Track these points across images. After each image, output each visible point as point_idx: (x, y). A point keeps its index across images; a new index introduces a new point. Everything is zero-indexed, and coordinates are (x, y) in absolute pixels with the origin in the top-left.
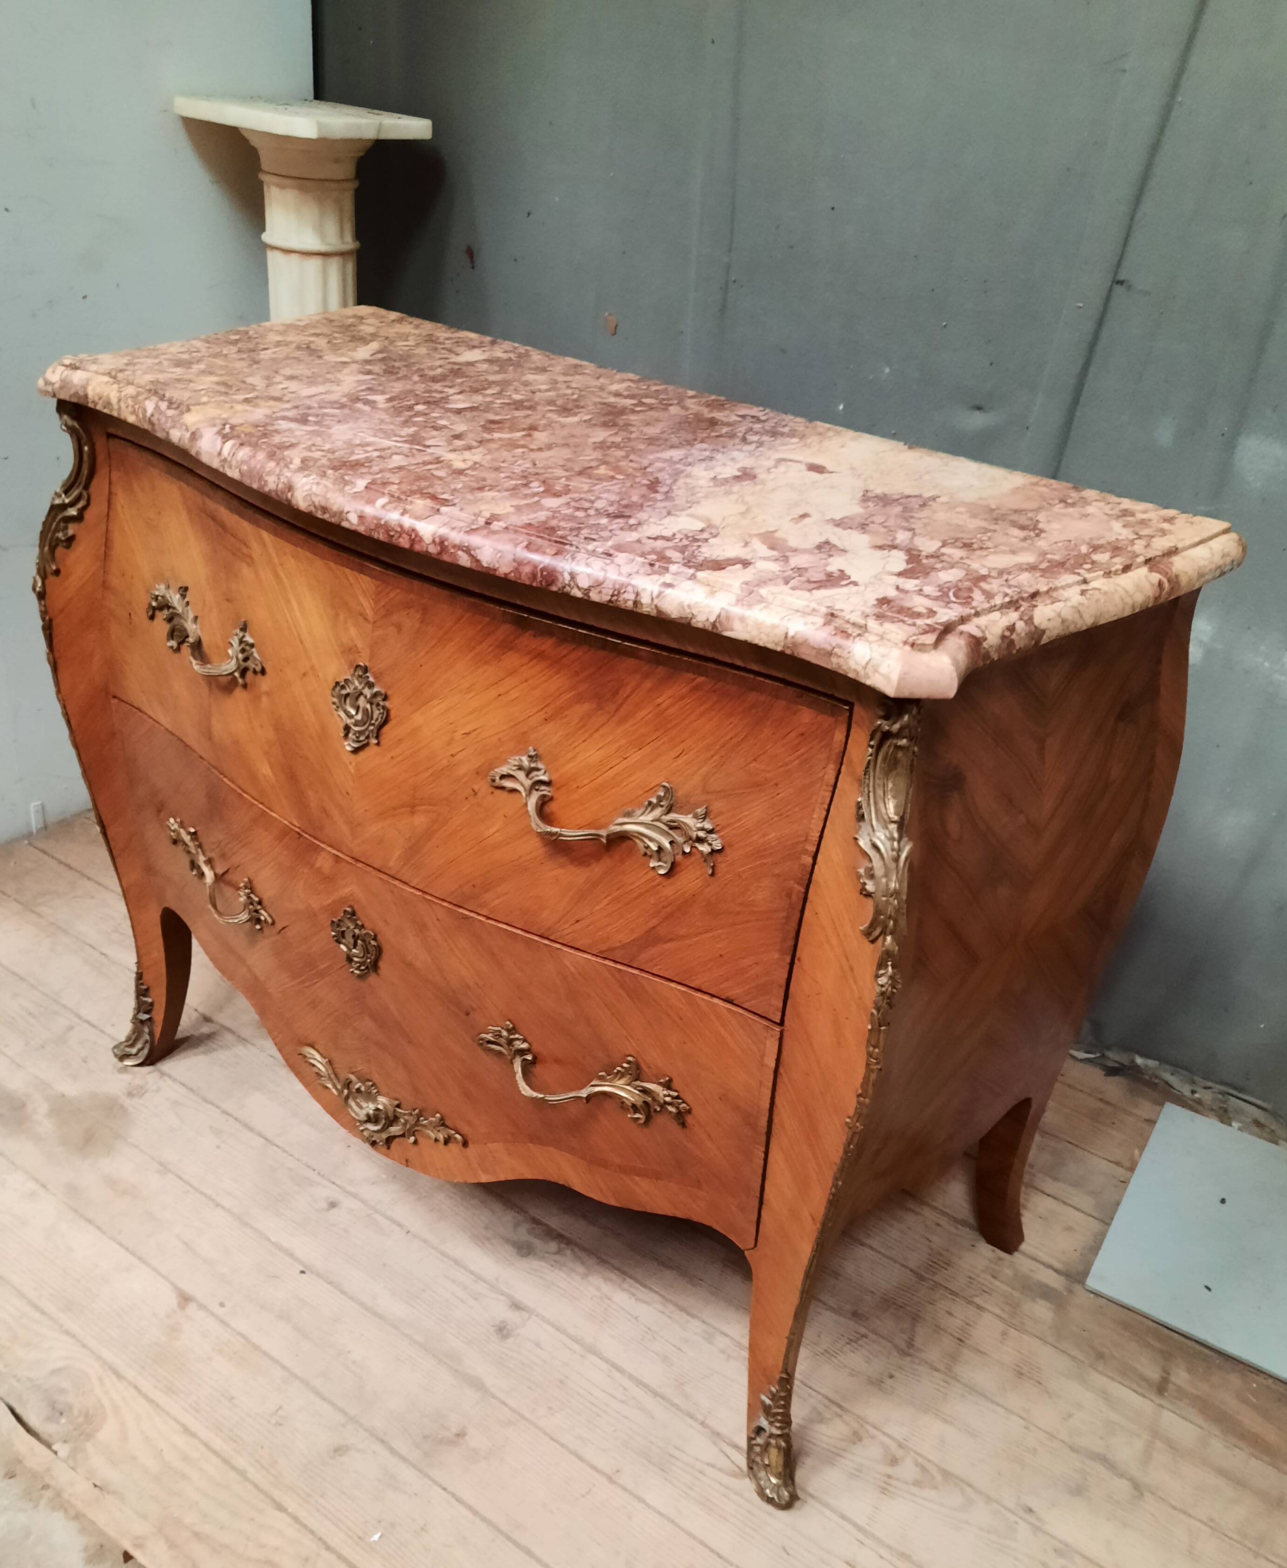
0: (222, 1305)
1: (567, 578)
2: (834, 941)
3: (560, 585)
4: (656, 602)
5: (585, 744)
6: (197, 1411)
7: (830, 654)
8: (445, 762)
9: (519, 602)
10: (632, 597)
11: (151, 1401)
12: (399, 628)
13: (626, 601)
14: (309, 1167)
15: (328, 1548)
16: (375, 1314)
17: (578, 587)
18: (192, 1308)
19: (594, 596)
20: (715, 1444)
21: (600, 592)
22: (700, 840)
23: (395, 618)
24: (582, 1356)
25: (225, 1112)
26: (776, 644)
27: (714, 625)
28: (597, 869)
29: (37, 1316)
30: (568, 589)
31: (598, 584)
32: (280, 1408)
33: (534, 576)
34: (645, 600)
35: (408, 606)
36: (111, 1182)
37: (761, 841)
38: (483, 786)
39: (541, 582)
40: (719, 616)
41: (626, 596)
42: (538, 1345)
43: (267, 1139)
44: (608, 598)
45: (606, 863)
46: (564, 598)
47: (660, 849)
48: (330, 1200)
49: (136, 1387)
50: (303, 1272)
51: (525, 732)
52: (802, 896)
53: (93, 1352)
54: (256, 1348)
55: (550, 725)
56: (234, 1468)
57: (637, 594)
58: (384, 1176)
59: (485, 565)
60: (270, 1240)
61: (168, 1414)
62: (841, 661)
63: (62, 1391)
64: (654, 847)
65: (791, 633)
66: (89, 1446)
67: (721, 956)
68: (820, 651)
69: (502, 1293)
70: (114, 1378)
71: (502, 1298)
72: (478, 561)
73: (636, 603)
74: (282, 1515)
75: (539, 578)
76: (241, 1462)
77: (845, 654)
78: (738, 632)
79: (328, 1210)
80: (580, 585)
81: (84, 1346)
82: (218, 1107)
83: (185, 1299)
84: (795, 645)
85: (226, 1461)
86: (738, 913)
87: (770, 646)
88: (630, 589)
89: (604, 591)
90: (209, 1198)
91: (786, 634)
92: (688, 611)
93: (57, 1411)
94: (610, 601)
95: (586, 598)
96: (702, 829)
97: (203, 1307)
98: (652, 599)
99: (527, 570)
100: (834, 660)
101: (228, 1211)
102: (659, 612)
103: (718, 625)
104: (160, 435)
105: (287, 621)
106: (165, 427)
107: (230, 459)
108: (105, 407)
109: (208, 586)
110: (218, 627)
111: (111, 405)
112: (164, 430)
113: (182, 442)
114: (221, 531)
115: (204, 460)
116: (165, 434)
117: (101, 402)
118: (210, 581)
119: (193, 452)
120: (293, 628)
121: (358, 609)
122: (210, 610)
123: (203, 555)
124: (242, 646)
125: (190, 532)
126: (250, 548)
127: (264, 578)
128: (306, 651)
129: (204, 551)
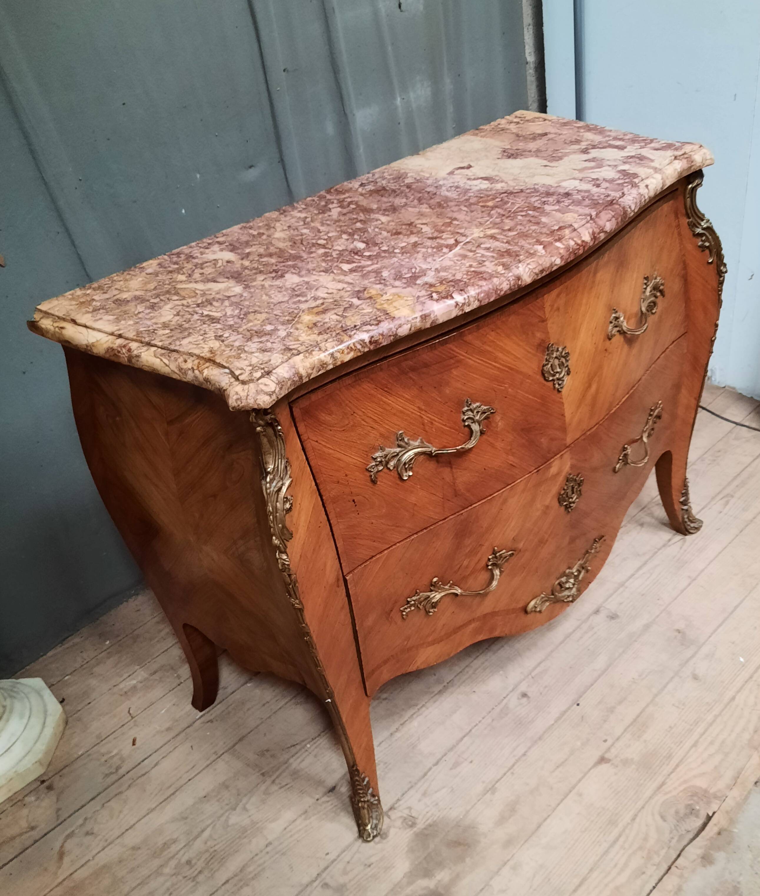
0: (605, 741)
2: (699, 278)
3: (628, 216)
6: (681, 742)
8: (594, 349)
10: (644, 199)
11: (677, 766)
13: (643, 203)
14: (490, 712)
15: (751, 677)
16: (606, 670)
17: (632, 211)
18: (607, 756)
20: (670, 546)
23: (556, 307)
24: (626, 588)
25: (437, 763)
29: (622, 839)
30: (630, 215)
32: (673, 705)
36: (502, 820)
37: (671, 267)
38: (607, 343)
39: (624, 221)
40: (662, 183)
42: (621, 604)
43: (464, 736)
44: (639, 207)
47: (654, 303)
48: (520, 697)
49: (669, 775)
50: (578, 705)
52: (686, 273)
53: (647, 802)
54: (635, 720)
55: (615, 292)
56: (714, 721)
58: (501, 672)
60: (553, 724)
61: (685, 756)
62: (694, 167)
63: (677, 812)
66: (712, 791)
69: (589, 618)
70: (664, 787)
71: (591, 618)
73: (645, 201)
74: (737, 697)
75: (623, 219)
76: (710, 718)
79: (529, 697)
80: (633, 209)
81: (643, 807)
82: (430, 769)
83: (602, 760)
85: (711, 724)
90: (517, 761)
91: (678, 172)
93: (692, 811)
95: (634, 213)
96: (660, 281)
97: (608, 750)
98: (648, 195)
101: (530, 748)
102: (650, 198)
103: (663, 187)
104: (385, 344)
105: (498, 368)
106: (391, 333)
107: (467, 301)
108: (320, 370)
109: (423, 412)
110: (443, 425)
111: (325, 364)
112: (390, 336)
113: (413, 329)
114: (424, 370)
115: (441, 321)
116: (392, 337)
117: (315, 370)
118: (423, 407)
119: (428, 325)
120: (504, 368)
121: (537, 320)
122: (432, 423)
123: (409, 400)
124: (475, 411)
125: (390, 398)
126: (456, 356)
127: (472, 362)
128: (518, 372)
129: (409, 397)
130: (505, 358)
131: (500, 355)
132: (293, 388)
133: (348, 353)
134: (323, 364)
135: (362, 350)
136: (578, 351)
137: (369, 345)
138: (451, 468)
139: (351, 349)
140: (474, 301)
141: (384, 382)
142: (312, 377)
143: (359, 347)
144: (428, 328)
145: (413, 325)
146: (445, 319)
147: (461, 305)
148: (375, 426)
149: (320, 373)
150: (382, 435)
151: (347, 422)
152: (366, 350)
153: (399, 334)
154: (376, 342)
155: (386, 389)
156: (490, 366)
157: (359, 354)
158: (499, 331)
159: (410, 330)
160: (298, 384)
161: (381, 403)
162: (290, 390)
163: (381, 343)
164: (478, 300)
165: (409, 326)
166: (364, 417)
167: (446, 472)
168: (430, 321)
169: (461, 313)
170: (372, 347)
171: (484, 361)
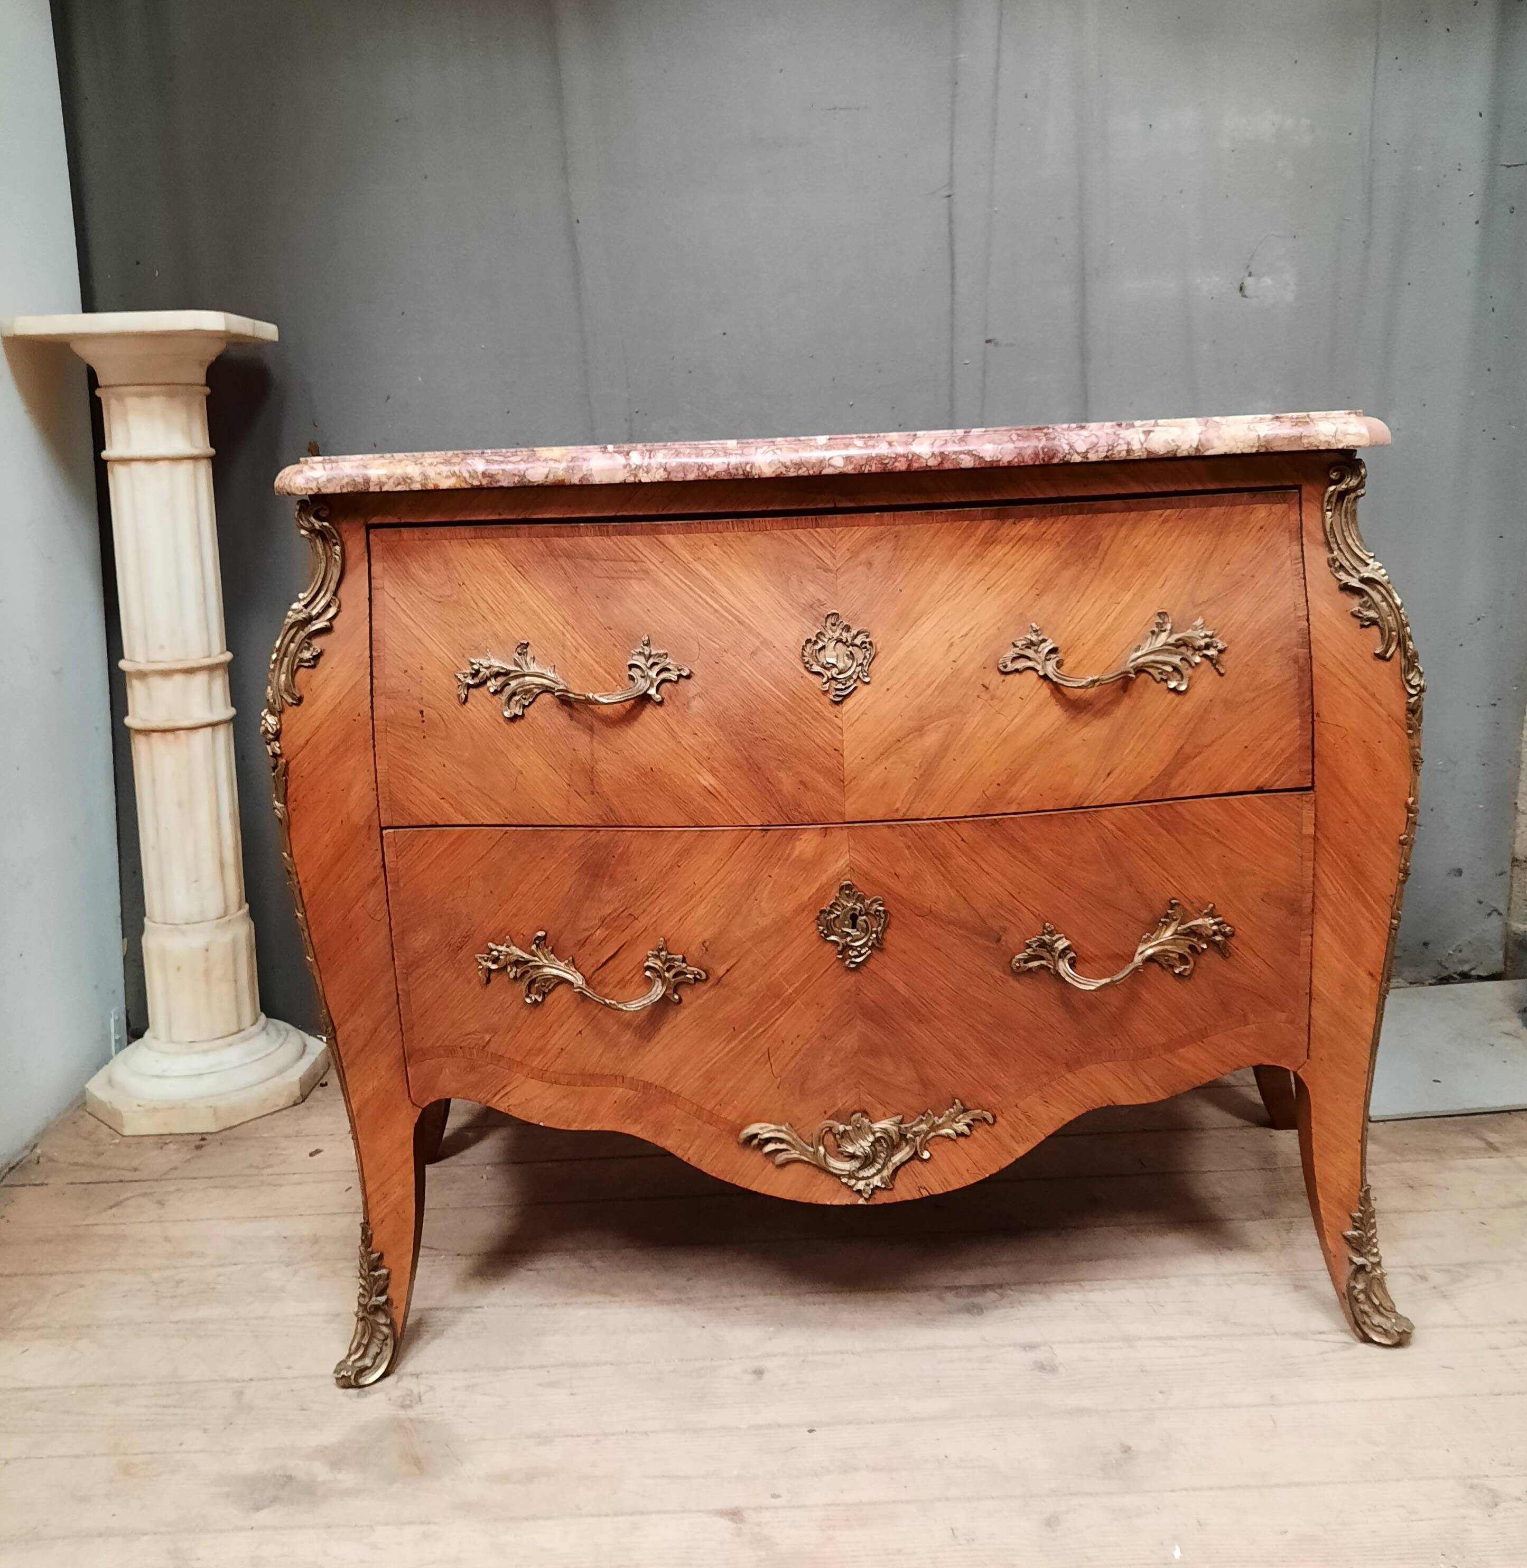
1: (1066, 448)
2: (1348, 680)
3: (1061, 456)
4: (1145, 446)
5: (1079, 604)
7: (1301, 438)
8: (948, 671)
9: (996, 498)
10: (1125, 447)
12: (870, 564)
13: (1120, 452)
17: (1078, 453)
19: (1093, 457)
20: (1306, 1339)
21: (1097, 451)
22: (1207, 647)
23: (863, 556)
25: (536, 1367)
26: (1252, 447)
27: (1197, 449)
28: (1120, 712)
30: (1068, 457)
31: (1094, 446)
33: (1037, 455)
34: (1136, 446)
35: (873, 540)
37: (1257, 627)
38: (994, 679)
39: (1043, 459)
40: (1200, 440)
41: (1119, 448)
44: (1104, 454)
45: (1127, 703)
46: (1066, 465)
47: (1176, 669)
48: (750, 1369)
50: (811, 1431)
51: (1021, 614)
52: (1308, 656)
55: (1046, 599)
57: (1129, 444)
59: (988, 459)
62: (1311, 439)
64: (1169, 669)
65: (1262, 435)
67: (1246, 747)
68: (1290, 439)
71: (1009, 1348)
72: (981, 458)
73: (1128, 451)
75: (1041, 456)
77: (1313, 433)
78: (1219, 448)
79: (760, 1376)
80: (1079, 451)
82: (519, 1368)
84: (1268, 442)
86: (1254, 699)
87: (1246, 451)
88: (1121, 441)
89: (1100, 449)
91: (1259, 436)
92: (1173, 444)
94: (1106, 457)
95: (1085, 460)
96: (1206, 636)
98: (1142, 444)
99: (1029, 451)
100: (1305, 441)
102: (1149, 452)
103: (1200, 448)
104: (505, 484)
105: (716, 611)
106: (516, 472)
107: (645, 464)
108: (399, 484)
109: (569, 628)
110: (597, 662)
111: (410, 479)
112: (515, 475)
113: (551, 477)
114: (586, 563)
115: (597, 480)
116: (517, 479)
117: (392, 480)
118: (571, 621)
119: (576, 480)
120: (726, 615)
121: (815, 564)
122: (578, 650)
123: (552, 600)
124: (651, 661)
125: (524, 585)
126: (642, 561)
127: (670, 583)
128: (750, 630)
129: (552, 596)
130: (731, 598)
131: (724, 591)
132: (350, 489)
133: (447, 477)
134: (406, 479)
135: (470, 481)
136: (900, 653)
137: (480, 477)
138: (592, 737)
139: (454, 474)
140: (658, 469)
141: (519, 556)
142: (385, 489)
143: (466, 475)
144: (575, 485)
145: (552, 471)
146: (605, 481)
147: (634, 467)
148: (491, 617)
149: (399, 488)
150: (495, 635)
151: (449, 593)
152: (476, 483)
153: (528, 477)
154: (491, 476)
155: (520, 569)
156: (700, 600)
157: (465, 486)
158: (728, 550)
159: (547, 477)
160: (361, 488)
161: (508, 586)
162: (345, 490)
163: (499, 481)
164: (665, 469)
165: (546, 471)
166: (476, 597)
167: (581, 740)
168: (580, 475)
169: (631, 479)
170: (484, 482)
171: (691, 589)
